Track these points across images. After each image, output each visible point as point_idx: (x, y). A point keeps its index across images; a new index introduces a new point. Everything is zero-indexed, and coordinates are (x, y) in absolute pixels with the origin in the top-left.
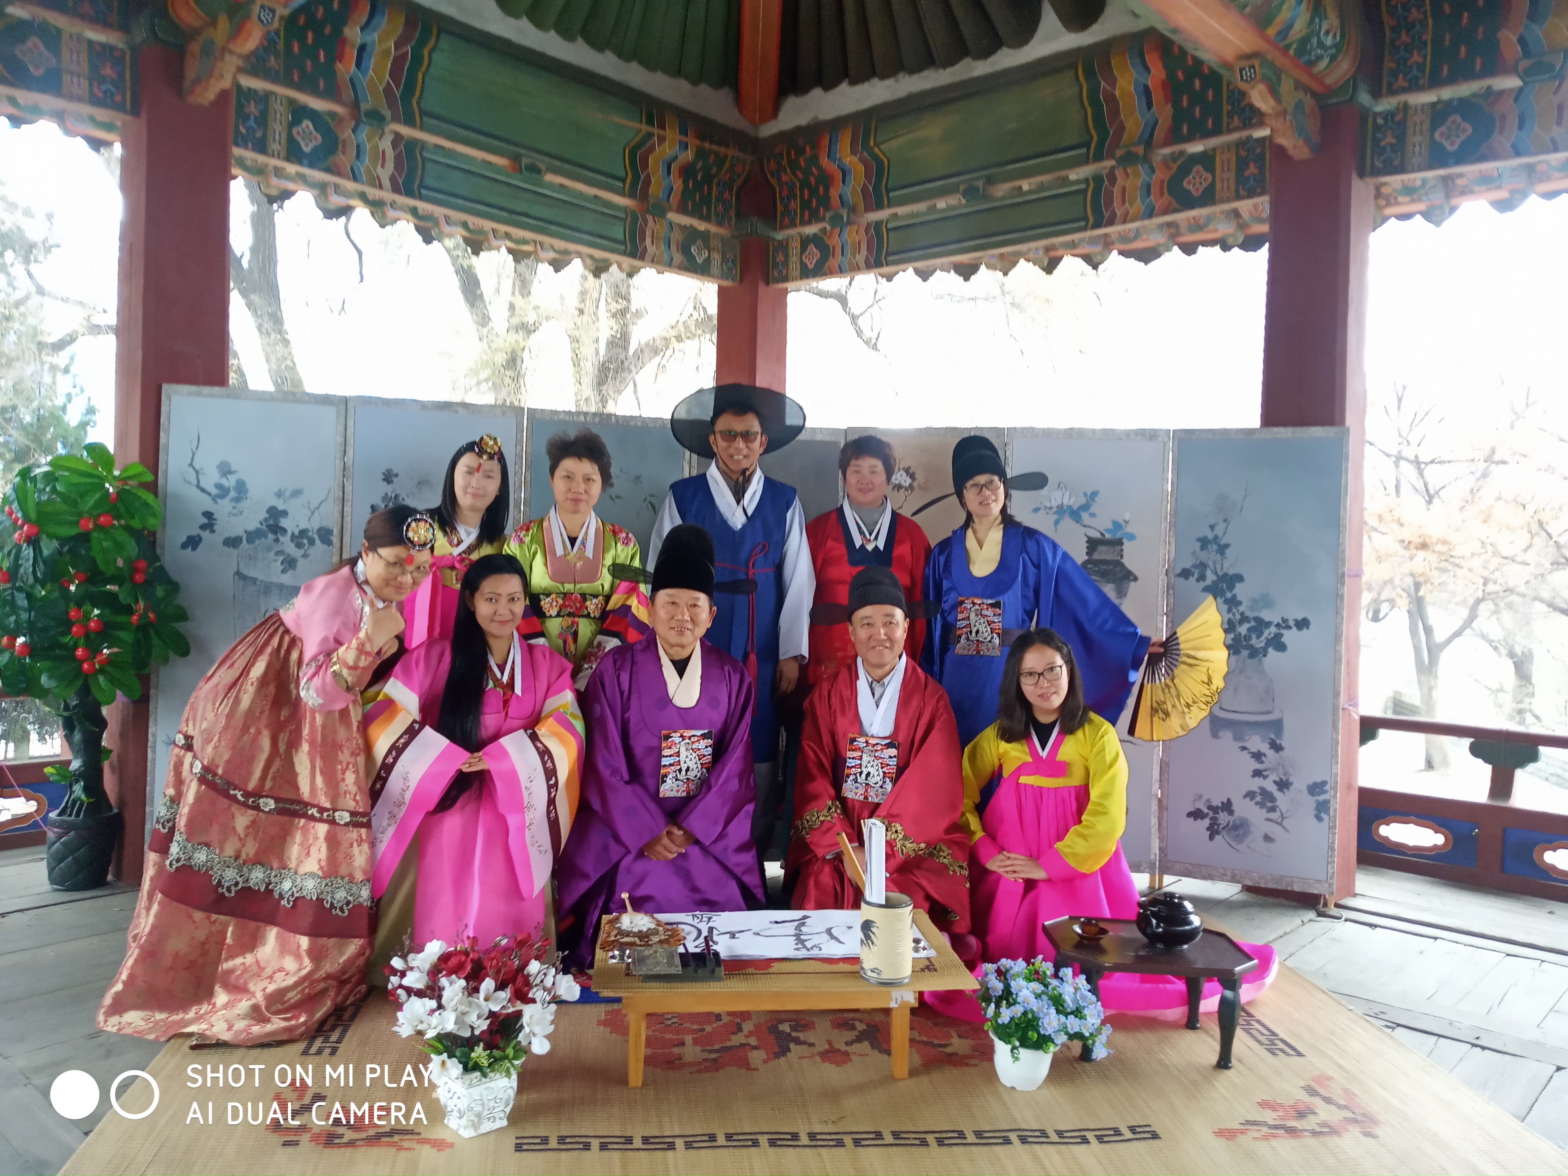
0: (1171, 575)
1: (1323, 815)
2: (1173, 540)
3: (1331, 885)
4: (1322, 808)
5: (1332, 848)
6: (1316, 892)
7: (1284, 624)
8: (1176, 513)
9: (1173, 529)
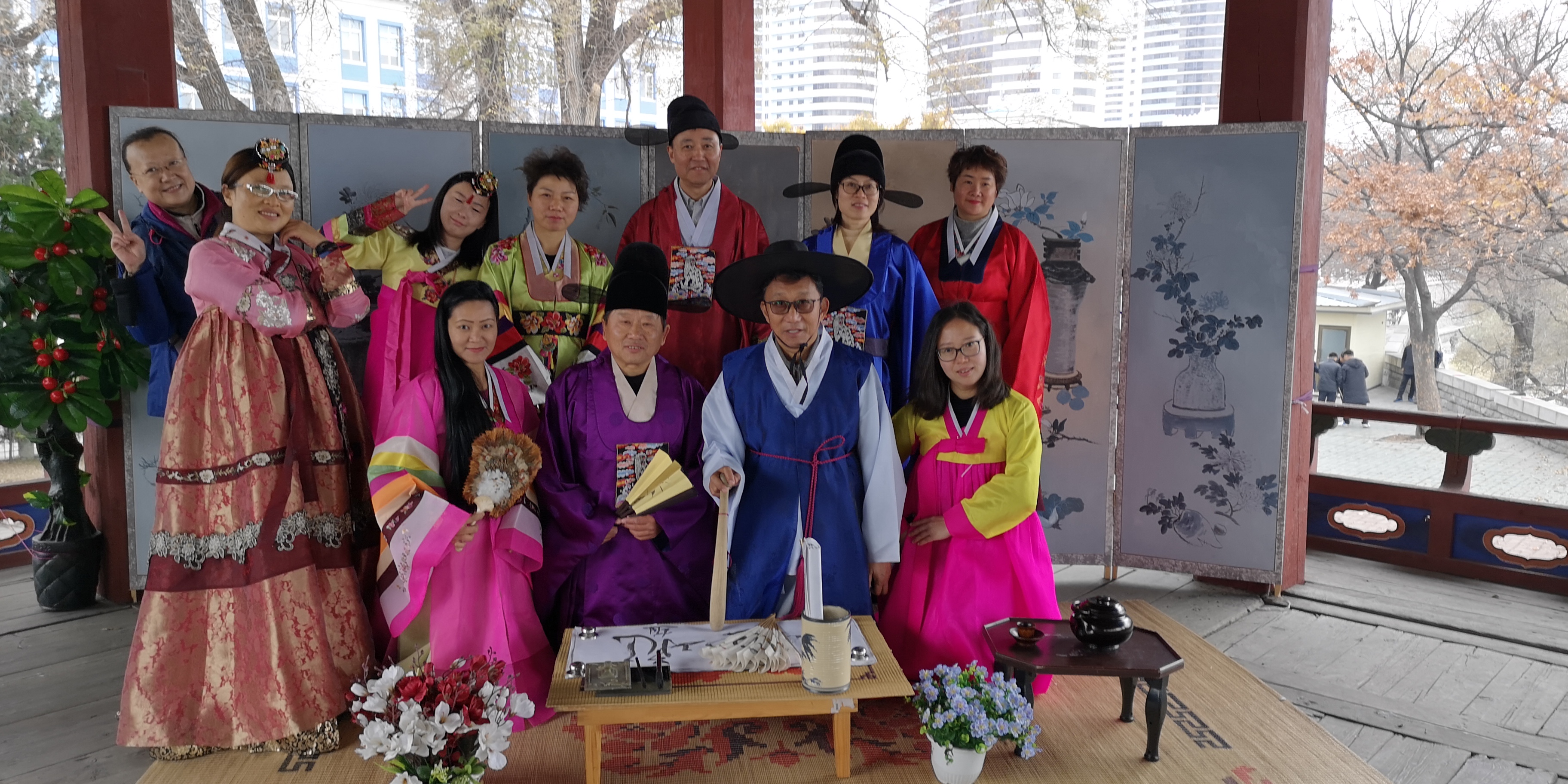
0: (1127, 275)
1: (1271, 508)
2: (1129, 240)
3: (1278, 574)
4: (1271, 501)
5: (1280, 540)
6: (1263, 581)
7: (1237, 322)
8: (1132, 212)
9: (1129, 229)
